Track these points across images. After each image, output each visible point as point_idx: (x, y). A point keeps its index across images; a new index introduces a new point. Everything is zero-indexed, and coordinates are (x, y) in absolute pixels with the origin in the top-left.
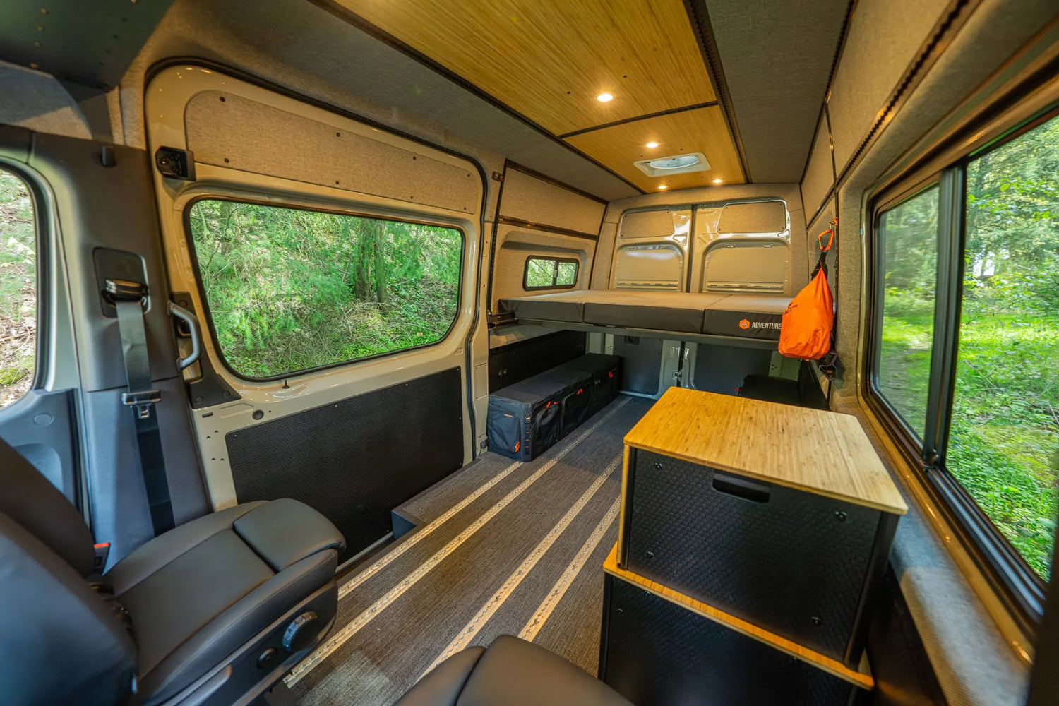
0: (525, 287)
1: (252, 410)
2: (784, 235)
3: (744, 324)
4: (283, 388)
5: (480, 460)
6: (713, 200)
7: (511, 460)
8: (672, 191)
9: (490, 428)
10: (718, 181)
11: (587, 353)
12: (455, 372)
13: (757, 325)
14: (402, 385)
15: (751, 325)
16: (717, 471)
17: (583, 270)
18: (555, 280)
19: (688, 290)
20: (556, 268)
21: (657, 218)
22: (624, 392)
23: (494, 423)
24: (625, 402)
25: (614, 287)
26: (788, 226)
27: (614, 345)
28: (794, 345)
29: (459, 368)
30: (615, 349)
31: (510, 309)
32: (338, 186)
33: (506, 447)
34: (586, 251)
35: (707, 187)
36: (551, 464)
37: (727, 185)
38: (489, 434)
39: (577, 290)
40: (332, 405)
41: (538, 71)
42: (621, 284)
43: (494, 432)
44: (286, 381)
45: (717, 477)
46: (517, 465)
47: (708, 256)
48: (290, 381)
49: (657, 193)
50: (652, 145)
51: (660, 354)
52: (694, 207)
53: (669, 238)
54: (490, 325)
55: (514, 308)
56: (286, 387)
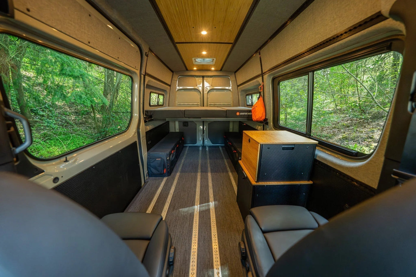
0: (150, 105)
1: (53, 177)
2: (230, 88)
3: (238, 114)
4: (65, 162)
5: (148, 181)
6: (210, 75)
7: (162, 177)
8: (198, 70)
9: (149, 167)
10: (213, 69)
11: (170, 132)
12: (135, 143)
13: (241, 114)
14: (118, 153)
15: (240, 114)
16: (284, 145)
17: (166, 99)
18: (158, 102)
19: (203, 106)
20: (158, 97)
21: (191, 80)
22: (184, 145)
23: (151, 164)
24: (187, 148)
25: (177, 106)
26: (231, 86)
27: (179, 127)
28: (258, 117)
29: (136, 141)
30: (179, 129)
31: (149, 114)
32: (89, 44)
33: (158, 173)
34: (167, 91)
35: (210, 70)
36: (178, 174)
37: (216, 71)
38: (149, 169)
39: (164, 107)
40: (92, 167)
41: (190, 16)
42: (179, 104)
43: (151, 168)
44: (66, 158)
45: (283, 146)
46: (165, 179)
47: (209, 94)
48: (68, 157)
49: (193, 70)
50: (204, 53)
51: (196, 129)
52: (203, 77)
53: (196, 88)
54: (145, 122)
55: (152, 114)
56: (66, 161)
